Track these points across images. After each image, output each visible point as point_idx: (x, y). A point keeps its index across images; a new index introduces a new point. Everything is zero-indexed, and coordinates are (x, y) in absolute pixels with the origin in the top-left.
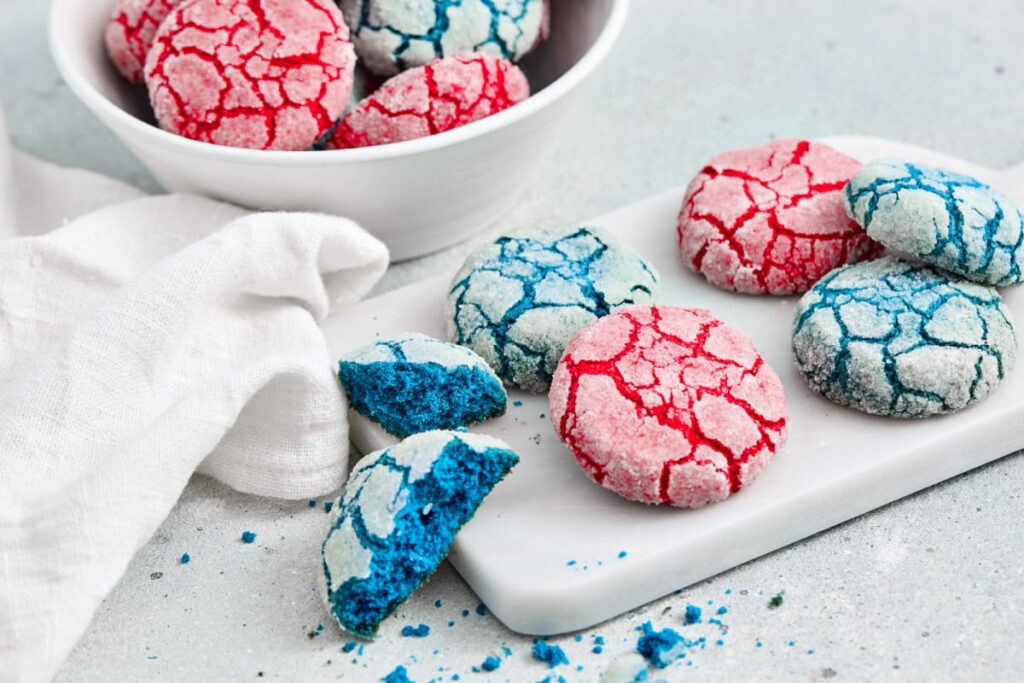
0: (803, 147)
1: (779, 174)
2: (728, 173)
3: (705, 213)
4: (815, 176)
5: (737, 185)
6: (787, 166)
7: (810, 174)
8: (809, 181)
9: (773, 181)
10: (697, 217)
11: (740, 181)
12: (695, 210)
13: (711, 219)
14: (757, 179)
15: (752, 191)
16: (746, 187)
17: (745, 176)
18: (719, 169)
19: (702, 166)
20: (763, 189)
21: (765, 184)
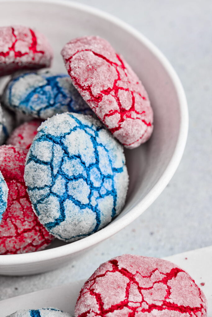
0: (175, 272)
1: (151, 285)
2: (124, 272)
3: (97, 292)
4: (171, 296)
5: (124, 282)
6: (158, 282)
7: (169, 293)
8: (166, 298)
9: (145, 289)
10: (92, 292)
11: (127, 280)
12: (93, 287)
13: (99, 298)
14: (137, 284)
15: (131, 290)
16: (128, 285)
17: (132, 278)
18: (121, 266)
19: (111, 258)
20: (137, 291)
21: (140, 289)
